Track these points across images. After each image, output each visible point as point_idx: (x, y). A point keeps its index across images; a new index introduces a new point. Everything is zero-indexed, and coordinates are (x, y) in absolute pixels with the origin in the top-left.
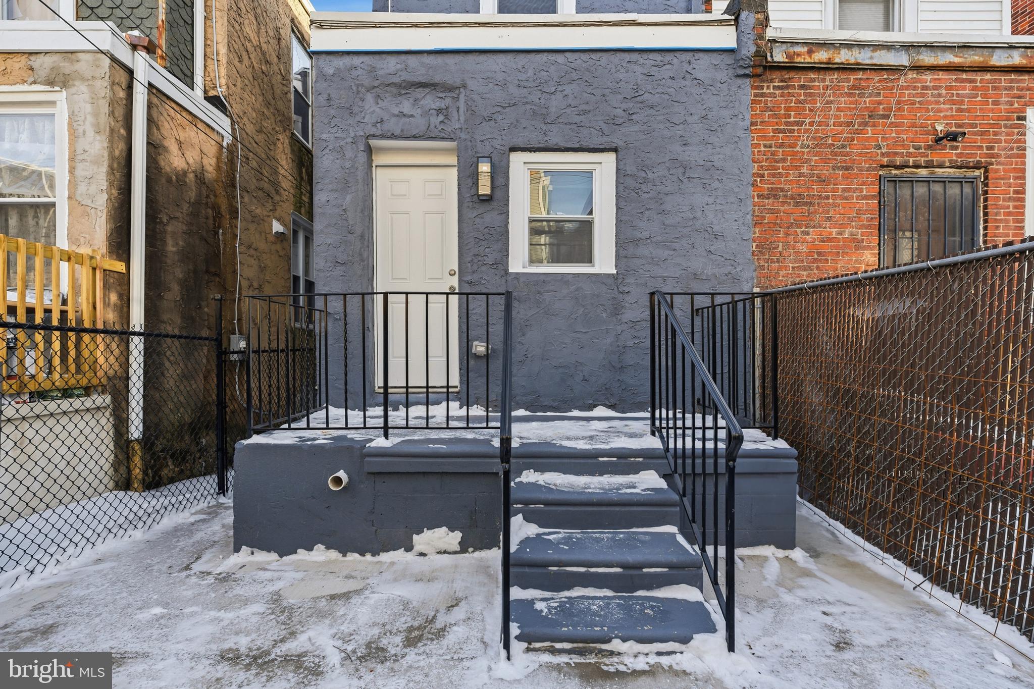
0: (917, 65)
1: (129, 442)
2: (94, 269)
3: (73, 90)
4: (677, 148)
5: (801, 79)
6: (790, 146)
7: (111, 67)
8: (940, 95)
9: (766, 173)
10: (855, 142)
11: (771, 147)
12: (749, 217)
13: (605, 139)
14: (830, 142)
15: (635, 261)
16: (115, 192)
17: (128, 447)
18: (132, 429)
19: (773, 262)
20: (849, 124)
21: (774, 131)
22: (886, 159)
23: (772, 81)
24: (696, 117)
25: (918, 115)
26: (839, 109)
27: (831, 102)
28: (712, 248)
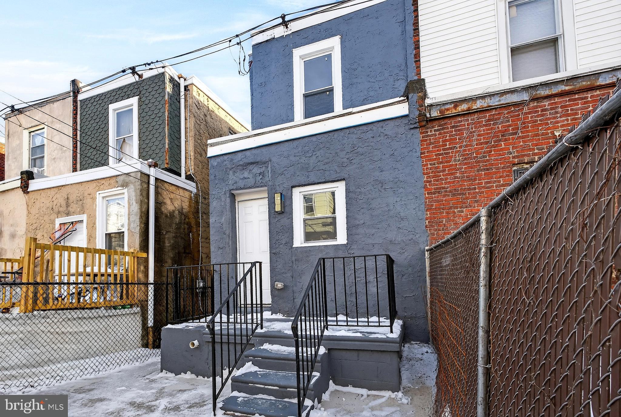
0: (535, 97)
1: (148, 328)
2: (134, 257)
3: (129, 188)
4: (377, 173)
5: (453, 122)
6: (447, 162)
7: (141, 176)
8: (557, 113)
9: (432, 179)
10: (493, 153)
11: (434, 164)
12: (423, 206)
13: (338, 175)
14: (475, 155)
15: (356, 236)
16: (143, 226)
17: (147, 329)
18: (149, 322)
19: (439, 230)
20: (486, 143)
21: (436, 155)
22: (516, 160)
23: (433, 127)
24: (387, 156)
25: (540, 128)
26: (479, 135)
27: (474, 132)
28: (400, 226)
